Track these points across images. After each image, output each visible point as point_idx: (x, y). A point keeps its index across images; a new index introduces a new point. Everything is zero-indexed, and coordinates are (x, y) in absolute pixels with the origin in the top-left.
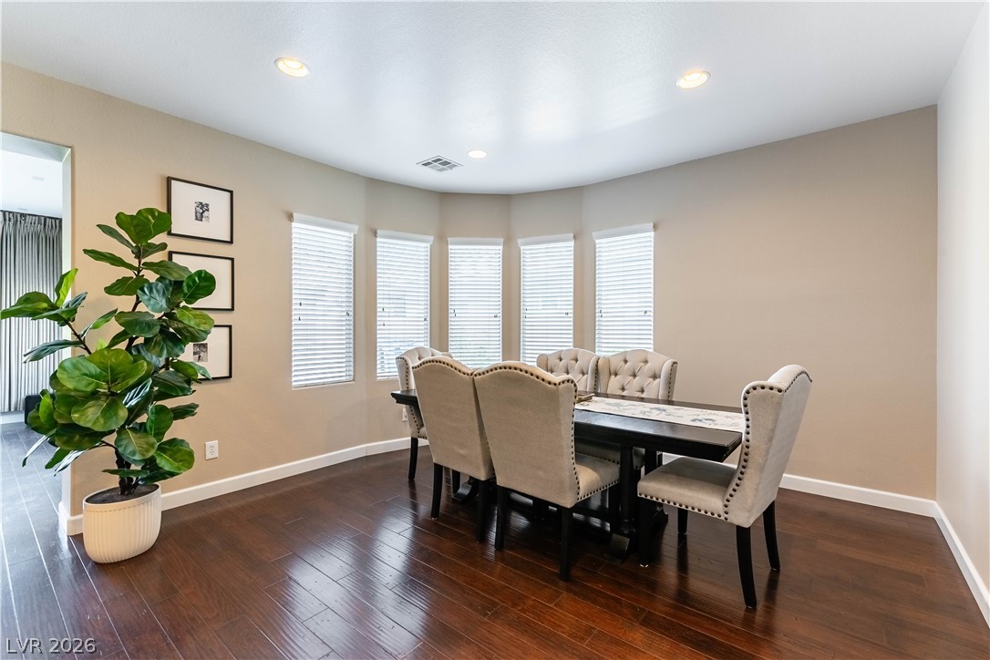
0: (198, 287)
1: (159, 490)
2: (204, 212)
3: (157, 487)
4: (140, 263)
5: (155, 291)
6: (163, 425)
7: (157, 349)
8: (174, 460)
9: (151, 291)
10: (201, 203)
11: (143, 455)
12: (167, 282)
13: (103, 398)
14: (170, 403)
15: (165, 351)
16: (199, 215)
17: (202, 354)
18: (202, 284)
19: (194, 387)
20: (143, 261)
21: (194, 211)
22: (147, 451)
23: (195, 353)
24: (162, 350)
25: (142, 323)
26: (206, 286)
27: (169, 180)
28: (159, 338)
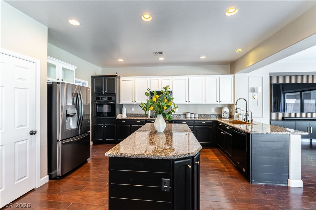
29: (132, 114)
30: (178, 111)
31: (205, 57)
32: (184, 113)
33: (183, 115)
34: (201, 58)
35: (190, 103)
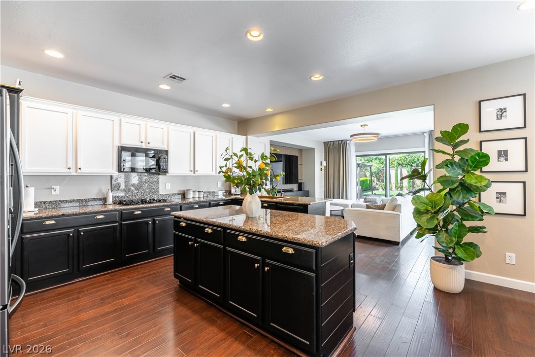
0: (479, 162)
1: (463, 266)
2: (503, 113)
3: (463, 264)
4: (453, 152)
5: (454, 166)
6: (462, 233)
7: (457, 194)
8: (466, 253)
9: (452, 166)
10: (501, 109)
11: (447, 244)
12: (465, 160)
13: (430, 214)
14: (468, 224)
15: (461, 196)
16: (499, 116)
17: (502, 199)
18: (481, 160)
19: (484, 217)
20: (455, 150)
21: (496, 115)
22: (450, 243)
23: (497, 198)
24: (459, 195)
25: (449, 181)
26: (485, 161)
27: (480, 102)
28: (459, 188)
29: (51, 202)
30: (169, 188)
31: (229, 106)
32: (179, 191)
33: (179, 194)
34: (223, 105)
35: (197, 174)
